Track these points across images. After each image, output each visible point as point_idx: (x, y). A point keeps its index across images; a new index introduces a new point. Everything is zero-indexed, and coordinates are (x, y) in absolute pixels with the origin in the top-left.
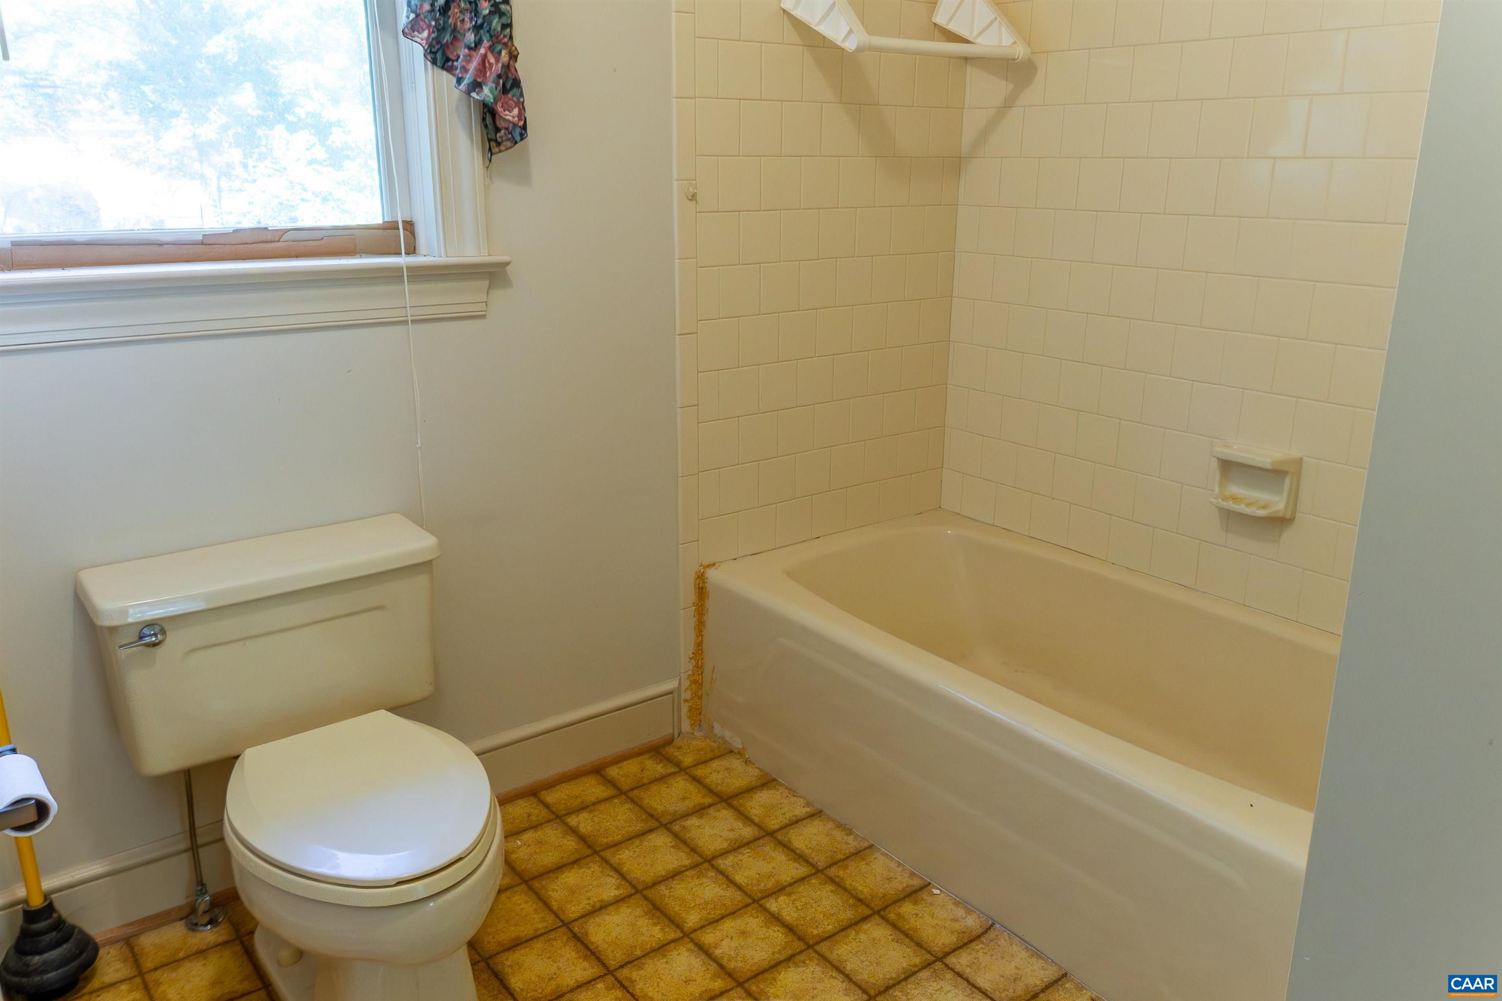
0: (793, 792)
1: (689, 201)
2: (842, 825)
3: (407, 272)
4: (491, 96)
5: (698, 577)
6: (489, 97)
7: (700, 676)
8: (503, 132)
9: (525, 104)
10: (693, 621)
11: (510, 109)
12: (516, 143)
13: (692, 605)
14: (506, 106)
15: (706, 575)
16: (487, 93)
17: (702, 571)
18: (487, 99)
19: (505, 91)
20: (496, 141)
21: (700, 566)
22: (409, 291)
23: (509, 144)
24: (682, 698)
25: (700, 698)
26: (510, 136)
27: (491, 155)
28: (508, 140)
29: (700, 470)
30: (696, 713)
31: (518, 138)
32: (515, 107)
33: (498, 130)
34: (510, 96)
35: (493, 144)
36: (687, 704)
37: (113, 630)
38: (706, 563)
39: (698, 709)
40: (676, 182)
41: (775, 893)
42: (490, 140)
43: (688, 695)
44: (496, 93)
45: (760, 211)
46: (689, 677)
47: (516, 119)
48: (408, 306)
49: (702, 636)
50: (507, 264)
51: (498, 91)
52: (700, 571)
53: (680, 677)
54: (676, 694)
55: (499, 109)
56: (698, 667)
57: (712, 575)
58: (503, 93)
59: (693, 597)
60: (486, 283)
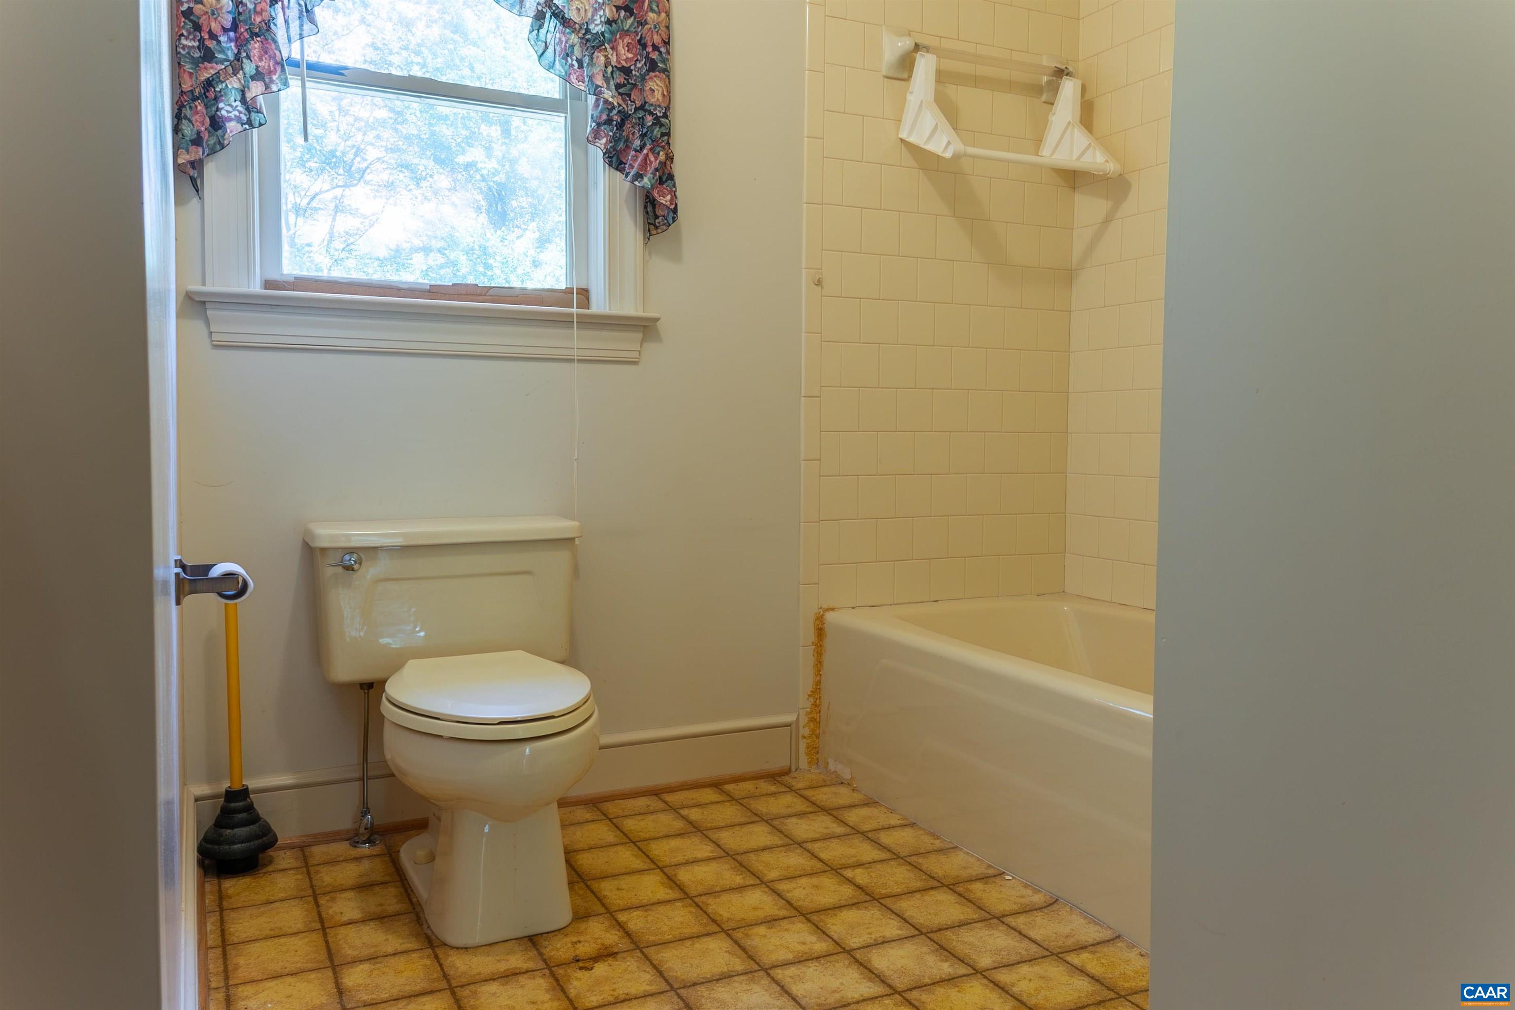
0: (892, 811)
1: (815, 286)
2: (931, 833)
3: (577, 319)
4: (649, 183)
5: (817, 619)
6: (647, 184)
7: (818, 715)
8: (660, 218)
9: (677, 194)
10: (812, 660)
11: (665, 196)
12: (670, 225)
13: (811, 644)
14: (661, 193)
15: (825, 617)
16: (646, 181)
17: (821, 614)
18: (646, 186)
19: (661, 182)
20: (654, 225)
21: (819, 609)
22: (577, 336)
23: (664, 227)
24: (801, 733)
25: (818, 737)
26: (666, 221)
27: (650, 236)
28: (664, 225)
29: (821, 519)
30: (814, 751)
31: (671, 222)
32: (668, 194)
33: (657, 217)
34: (664, 186)
35: (652, 227)
36: (805, 740)
37: (323, 550)
38: (825, 606)
39: (816, 748)
40: (804, 270)
41: (853, 867)
42: (649, 224)
43: (805, 731)
44: (653, 181)
45: (879, 299)
46: (807, 714)
47: (668, 203)
48: (576, 350)
49: (820, 675)
50: (657, 320)
51: (655, 180)
52: (820, 613)
53: (799, 714)
54: (793, 726)
55: (656, 195)
56: (816, 706)
57: (830, 617)
58: (659, 184)
59: (812, 637)
60: (640, 335)
